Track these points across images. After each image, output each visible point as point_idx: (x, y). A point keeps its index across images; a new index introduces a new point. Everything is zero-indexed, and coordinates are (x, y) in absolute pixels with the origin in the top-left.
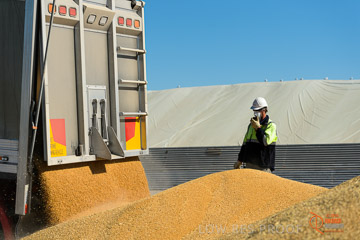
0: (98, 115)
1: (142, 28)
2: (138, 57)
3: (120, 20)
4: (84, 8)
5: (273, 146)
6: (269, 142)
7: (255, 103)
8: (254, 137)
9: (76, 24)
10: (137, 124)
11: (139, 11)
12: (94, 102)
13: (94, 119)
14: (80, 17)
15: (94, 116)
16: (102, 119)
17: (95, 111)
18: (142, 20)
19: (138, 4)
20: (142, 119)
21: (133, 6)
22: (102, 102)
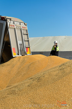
0: (21, 47)
1: (27, 29)
2: (27, 34)
3: (23, 27)
4: (16, 25)
5: (58, 51)
6: (57, 51)
7: (55, 42)
8: (54, 49)
10: (28, 48)
11: (26, 25)
12: (20, 44)
13: (20, 48)
14: (15, 27)
15: (20, 47)
16: (22, 48)
17: (20, 46)
18: (27, 27)
19: (26, 24)
20: (29, 47)
21: (25, 24)
22: (21, 44)
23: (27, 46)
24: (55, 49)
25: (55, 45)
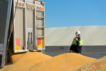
0: (30, 37)
1: (44, 10)
2: (43, 19)
3: (37, 8)
4: (27, 4)
6: (80, 45)
8: (76, 43)
9: (24, 9)
10: (42, 40)
11: (43, 5)
12: (29, 33)
13: (29, 38)
14: (25, 7)
15: (29, 37)
16: (31, 38)
18: (44, 8)
19: (43, 3)
20: (43, 38)
21: (41, 3)
22: (31, 33)
23: (40, 37)
24: (78, 42)
25: (76, 38)
